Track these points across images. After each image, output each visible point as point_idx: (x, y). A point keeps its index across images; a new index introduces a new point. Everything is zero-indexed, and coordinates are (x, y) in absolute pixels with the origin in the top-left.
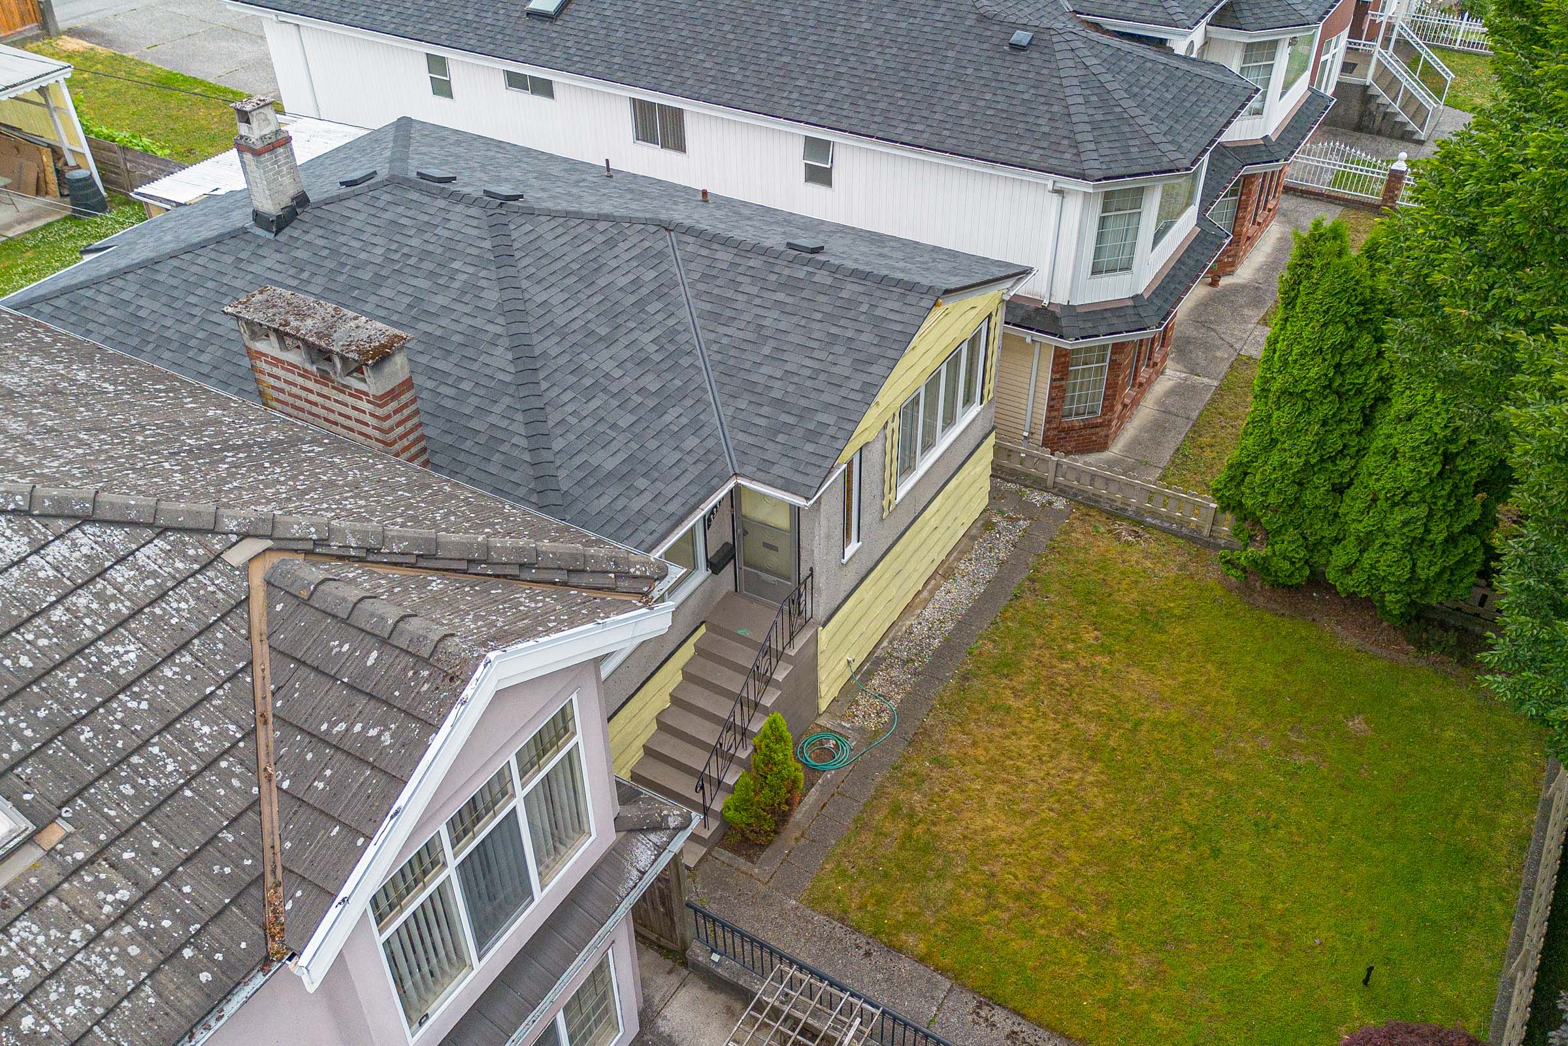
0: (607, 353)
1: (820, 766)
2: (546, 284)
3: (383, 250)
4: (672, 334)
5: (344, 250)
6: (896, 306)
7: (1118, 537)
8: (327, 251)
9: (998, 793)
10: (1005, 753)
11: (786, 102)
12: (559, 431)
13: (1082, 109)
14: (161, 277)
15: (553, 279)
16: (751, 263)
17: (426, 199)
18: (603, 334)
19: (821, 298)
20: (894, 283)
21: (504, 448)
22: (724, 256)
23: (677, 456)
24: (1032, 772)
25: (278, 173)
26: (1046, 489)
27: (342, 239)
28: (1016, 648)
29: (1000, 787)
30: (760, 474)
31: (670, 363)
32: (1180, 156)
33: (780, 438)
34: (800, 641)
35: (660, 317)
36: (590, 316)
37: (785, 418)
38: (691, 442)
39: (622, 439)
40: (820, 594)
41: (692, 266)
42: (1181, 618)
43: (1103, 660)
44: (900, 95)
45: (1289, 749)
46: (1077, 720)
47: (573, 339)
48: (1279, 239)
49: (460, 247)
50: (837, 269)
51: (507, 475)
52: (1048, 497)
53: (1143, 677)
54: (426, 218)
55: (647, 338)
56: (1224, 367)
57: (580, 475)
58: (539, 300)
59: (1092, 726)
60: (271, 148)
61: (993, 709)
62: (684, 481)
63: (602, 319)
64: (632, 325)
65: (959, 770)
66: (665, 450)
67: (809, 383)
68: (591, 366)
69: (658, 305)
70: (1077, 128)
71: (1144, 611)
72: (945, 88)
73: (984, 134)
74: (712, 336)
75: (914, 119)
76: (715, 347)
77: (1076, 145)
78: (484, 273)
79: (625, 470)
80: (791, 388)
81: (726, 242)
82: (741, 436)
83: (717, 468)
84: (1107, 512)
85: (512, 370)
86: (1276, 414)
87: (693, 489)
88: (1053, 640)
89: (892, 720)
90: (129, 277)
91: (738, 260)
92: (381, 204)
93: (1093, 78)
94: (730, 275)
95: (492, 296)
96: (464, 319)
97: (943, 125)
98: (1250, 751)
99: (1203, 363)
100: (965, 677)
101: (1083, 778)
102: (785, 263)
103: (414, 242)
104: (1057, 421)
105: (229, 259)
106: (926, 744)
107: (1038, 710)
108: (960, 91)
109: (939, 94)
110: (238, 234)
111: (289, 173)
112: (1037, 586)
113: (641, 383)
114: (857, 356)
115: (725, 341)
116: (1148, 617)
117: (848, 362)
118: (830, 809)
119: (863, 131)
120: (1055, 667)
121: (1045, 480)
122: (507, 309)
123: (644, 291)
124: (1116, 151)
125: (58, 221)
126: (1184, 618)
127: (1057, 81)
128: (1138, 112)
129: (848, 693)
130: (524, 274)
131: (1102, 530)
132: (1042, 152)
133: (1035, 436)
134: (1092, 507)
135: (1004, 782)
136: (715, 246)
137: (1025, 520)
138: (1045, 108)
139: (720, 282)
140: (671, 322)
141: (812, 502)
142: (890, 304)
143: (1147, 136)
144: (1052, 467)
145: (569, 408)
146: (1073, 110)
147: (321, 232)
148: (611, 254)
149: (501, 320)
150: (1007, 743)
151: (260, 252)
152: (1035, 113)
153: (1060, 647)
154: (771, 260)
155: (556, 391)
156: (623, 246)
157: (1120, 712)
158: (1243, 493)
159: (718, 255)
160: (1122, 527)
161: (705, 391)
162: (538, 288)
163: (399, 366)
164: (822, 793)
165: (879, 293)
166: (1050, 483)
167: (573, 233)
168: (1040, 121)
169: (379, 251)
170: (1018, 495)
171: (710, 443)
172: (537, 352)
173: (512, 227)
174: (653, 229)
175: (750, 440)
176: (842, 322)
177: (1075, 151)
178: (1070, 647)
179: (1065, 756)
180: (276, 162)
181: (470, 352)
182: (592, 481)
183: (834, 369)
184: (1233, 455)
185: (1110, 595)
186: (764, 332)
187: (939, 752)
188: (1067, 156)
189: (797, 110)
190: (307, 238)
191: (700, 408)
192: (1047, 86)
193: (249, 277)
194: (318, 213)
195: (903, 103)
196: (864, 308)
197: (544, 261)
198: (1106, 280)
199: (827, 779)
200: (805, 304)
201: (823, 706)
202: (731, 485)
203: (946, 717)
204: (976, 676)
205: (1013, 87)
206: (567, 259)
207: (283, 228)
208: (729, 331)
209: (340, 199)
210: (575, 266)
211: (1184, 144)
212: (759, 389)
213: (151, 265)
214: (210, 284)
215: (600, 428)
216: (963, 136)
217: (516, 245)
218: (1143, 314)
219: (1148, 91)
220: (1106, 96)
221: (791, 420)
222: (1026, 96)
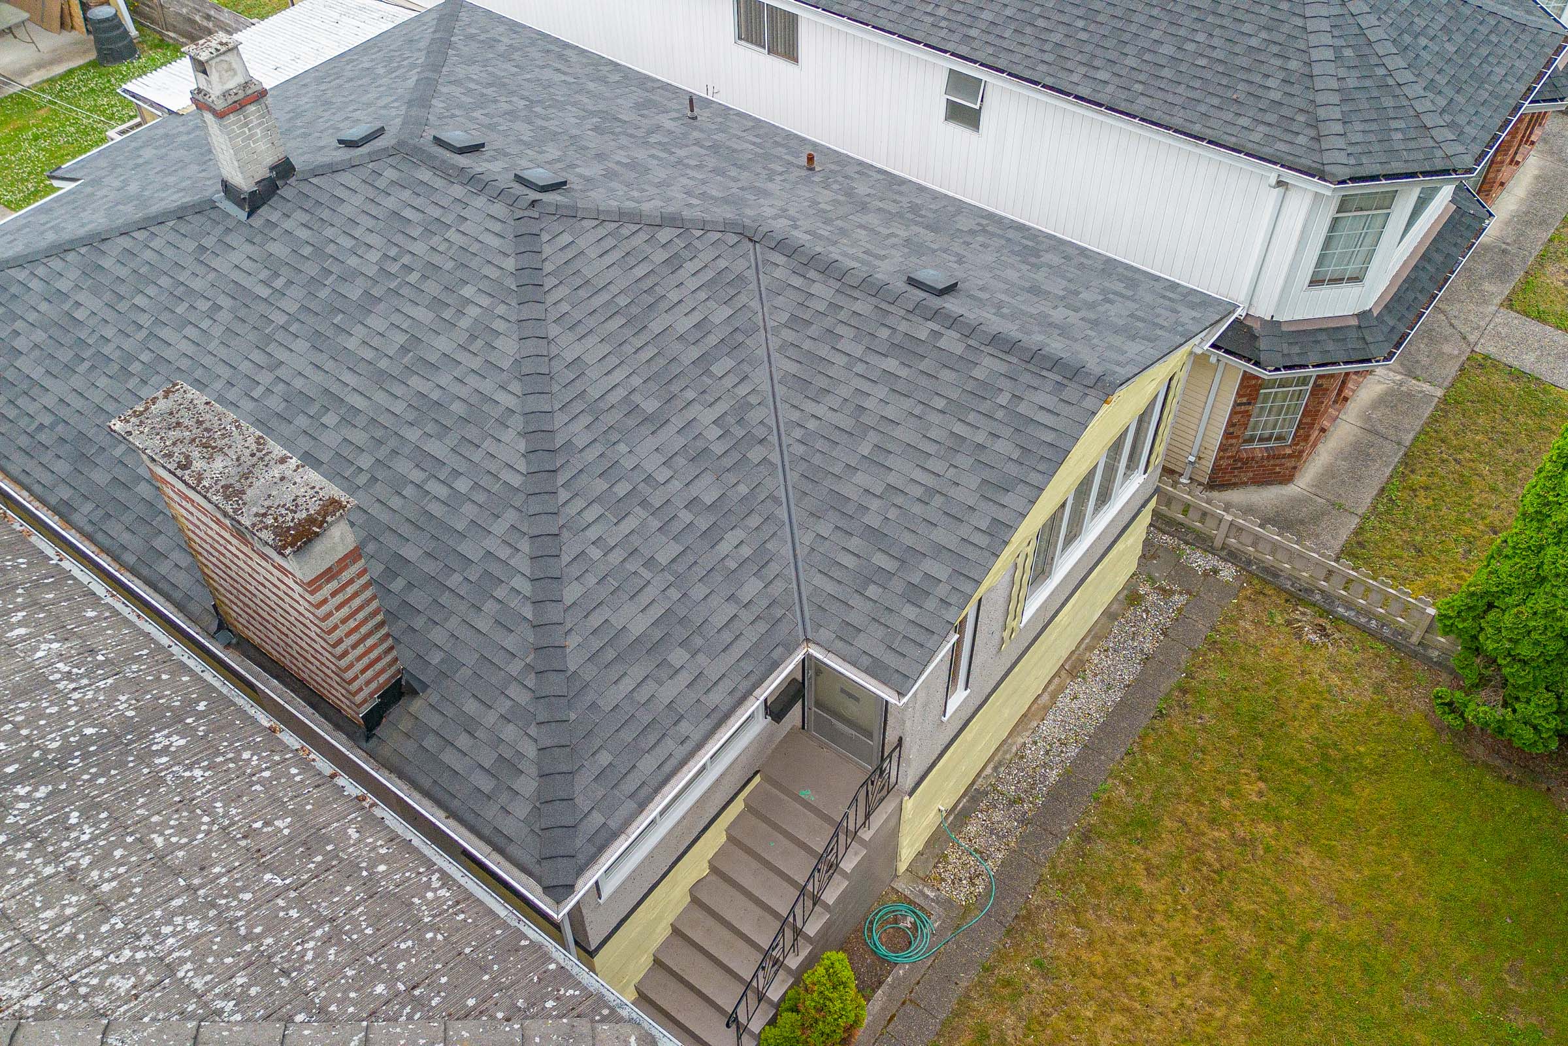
0: (651, 443)
1: (891, 956)
2: (581, 330)
3: (380, 254)
4: (743, 407)
5: (331, 249)
6: (1049, 401)
7: (1298, 634)
8: (310, 249)
9: (1115, 1027)
10: (1130, 963)
11: (930, 19)
12: (575, 571)
13: (1331, 68)
14: (107, 263)
15: (591, 322)
16: (858, 307)
17: (439, 183)
18: (650, 411)
19: (946, 375)
20: (1048, 366)
21: (500, 593)
22: (823, 290)
23: (731, 609)
24: (1161, 999)
25: (250, 138)
26: (1211, 550)
27: (329, 232)
28: (1154, 799)
29: (1118, 1019)
30: (839, 644)
31: (736, 456)
32: (1461, 149)
33: (872, 591)
34: (879, 819)
35: (729, 382)
36: (636, 381)
37: (880, 560)
38: (751, 588)
39: (659, 583)
40: (909, 765)
41: (780, 301)
42: (1371, 772)
43: (1265, 830)
44: (1080, 24)
45: (1503, 1002)
46: (1224, 922)
47: (610, 419)
48: (1537, 178)
49: (474, 263)
50: (970, 331)
51: (499, 636)
52: (1213, 561)
53: (1318, 863)
54: (437, 213)
55: (708, 416)
56: (1452, 370)
57: (596, 644)
58: (569, 356)
59: (1246, 935)
60: (238, 107)
61: (1118, 891)
62: (737, 651)
63: (653, 386)
64: (690, 395)
65: (1068, 983)
66: (715, 601)
67: (917, 509)
68: (629, 463)
69: (729, 363)
70: (1321, 98)
71: (1326, 757)
72: (1142, 19)
73: (1191, 94)
74: (795, 416)
75: (1096, 63)
76: (798, 433)
77: (1315, 123)
78: (501, 309)
79: (658, 634)
80: (892, 514)
81: (828, 269)
82: (819, 580)
83: (783, 630)
84: (1286, 591)
85: (523, 469)
86: (1551, 551)
87: (747, 666)
88: (1204, 790)
89: (988, 889)
90: (71, 257)
91: (841, 300)
92: (381, 183)
93: (1351, 20)
94: (828, 322)
95: (508, 347)
96: (472, 380)
97: (1134, 74)
98: (1452, 1000)
99: (1425, 361)
100: (1086, 837)
101: (1226, 1017)
102: (902, 313)
103: (419, 248)
104: (1234, 449)
105: (190, 245)
106: (1029, 937)
107: (1176, 902)
108: (1163, 25)
109: (1133, 28)
110: (205, 208)
111: (265, 136)
112: (1189, 699)
113: (694, 491)
114: (987, 474)
115: (812, 425)
116: (1330, 766)
117: (973, 482)
118: (897, 1026)
119: (1027, 74)
120: (1204, 834)
121: (1212, 539)
122: (525, 371)
123: (712, 340)
124: (1372, 138)
125: (80, 67)
126: (1378, 772)
127: (1299, 22)
128: (1408, 76)
129: (937, 842)
130: (553, 314)
131: (1279, 620)
132: (1266, 129)
133: (1203, 462)
134: (1266, 582)
135: (1126, 1010)
136: (812, 274)
137: (1181, 593)
138: (1278, 62)
139: (813, 331)
140: (742, 390)
141: (905, 700)
142: (1042, 398)
143: (1418, 115)
144: (1224, 527)
145: (592, 534)
146: (1317, 69)
147: (304, 217)
148: (673, 280)
149: (516, 387)
150: (1132, 948)
151: (228, 240)
152: (1264, 69)
153: (1212, 801)
154: (884, 306)
155: (579, 503)
156: (691, 267)
157: (1283, 916)
158: (1482, 629)
159: (817, 289)
160: (1305, 616)
161: (776, 501)
162: (571, 336)
163: (337, 539)
164: (890, 999)
165: (1026, 378)
166: (1218, 543)
167: (627, 246)
168: (1270, 83)
169: (373, 256)
170: (1174, 551)
171: (778, 588)
172: (559, 441)
173: (545, 237)
174: (732, 239)
175: (830, 587)
176: (972, 417)
177: (1313, 133)
178: (1225, 803)
179: (1206, 978)
180: (246, 124)
181: (472, 432)
182: (610, 654)
183: (953, 492)
184: (1477, 578)
185: (1281, 726)
186: (865, 419)
187: (1044, 950)
188: (1302, 140)
189: (943, 33)
190: (287, 225)
191: (769, 529)
192: (1285, 28)
193: (212, 276)
194: (305, 188)
195: (1083, 36)
196: (1003, 399)
197: (583, 293)
198: (1327, 293)
199: (898, 978)
200: (924, 381)
201: (902, 867)
202: (798, 657)
203: (1058, 896)
204: (1100, 835)
205: (1238, 26)
206: (614, 289)
207: (259, 208)
208: (820, 410)
209: (334, 169)
210: (622, 301)
211: (1467, 129)
212: (850, 509)
213: (96, 241)
214: (164, 281)
215: (631, 567)
216: (1160, 94)
217: (548, 267)
218: (1369, 339)
219: (1423, 41)
220: (1366, 50)
221: (889, 565)
222: (1254, 42)
